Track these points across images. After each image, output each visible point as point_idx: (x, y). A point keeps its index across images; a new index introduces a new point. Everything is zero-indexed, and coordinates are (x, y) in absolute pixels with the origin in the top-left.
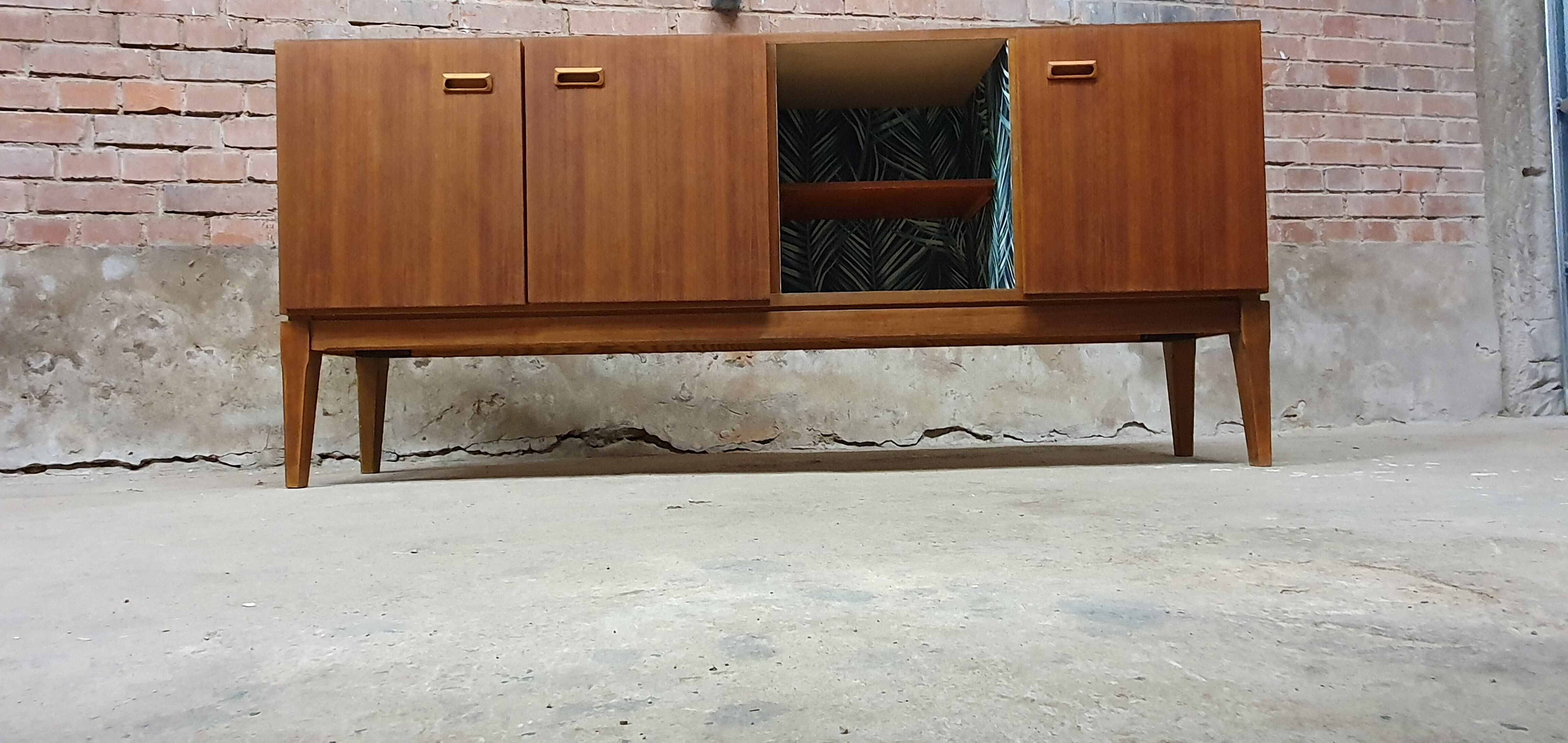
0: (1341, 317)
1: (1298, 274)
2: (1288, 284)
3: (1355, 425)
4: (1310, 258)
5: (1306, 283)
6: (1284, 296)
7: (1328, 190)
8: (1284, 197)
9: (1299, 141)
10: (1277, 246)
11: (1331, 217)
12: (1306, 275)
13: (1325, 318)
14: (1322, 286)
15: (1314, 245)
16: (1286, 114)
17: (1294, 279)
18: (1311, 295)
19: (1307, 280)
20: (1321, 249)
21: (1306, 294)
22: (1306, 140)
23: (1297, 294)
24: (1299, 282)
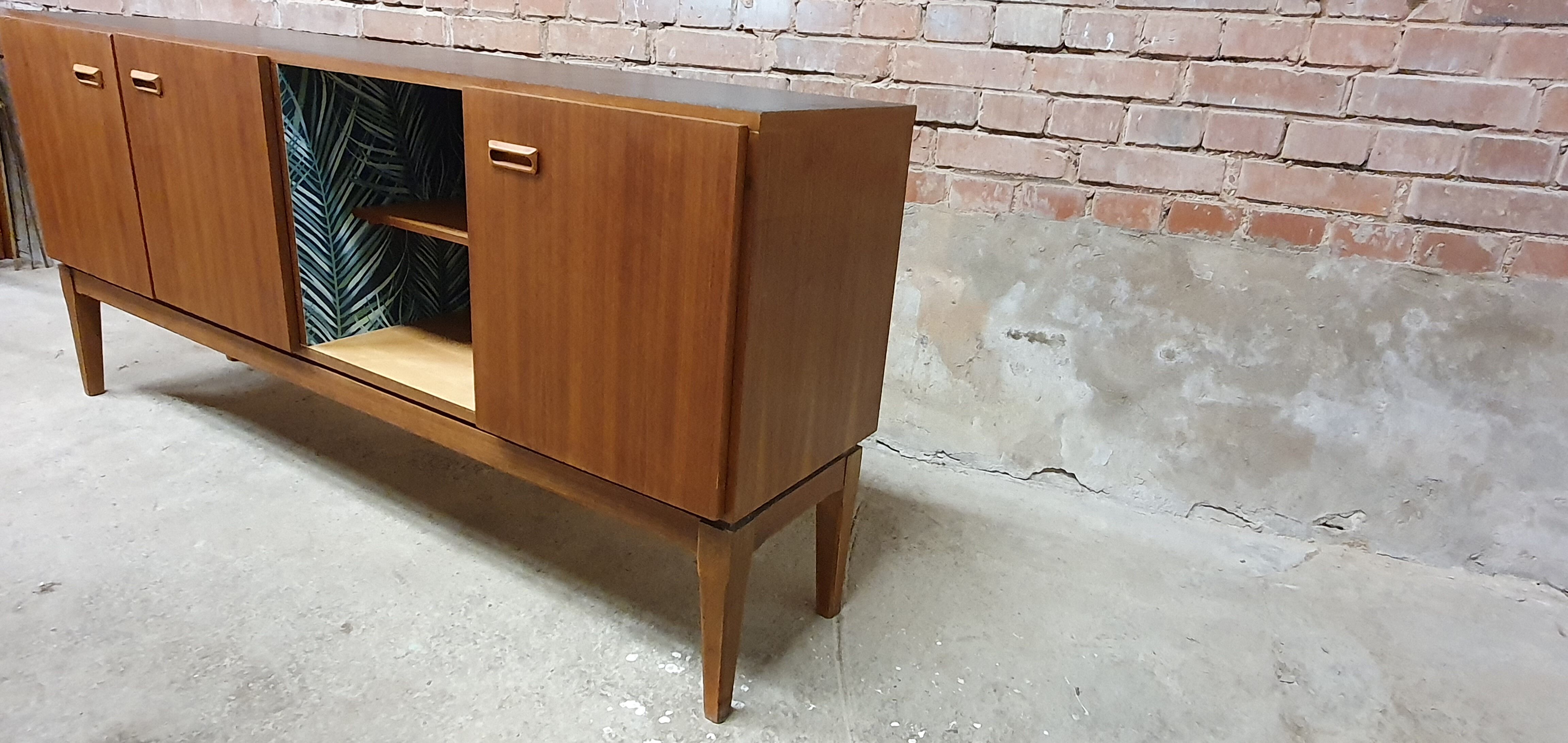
0: (1492, 406)
1: (1426, 320)
2: (1399, 333)
3: (1458, 571)
4: (1466, 298)
5: (1437, 340)
6: (1383, 350)
7: (1558, 185)
8: (1444, 188)
9: (1525, 84)
10: (1400, 269)
11: (1544, 235)
12: (1444, 327)
13: (1459, 399)
14: (1472, 348)
15: (1482, 278)
16: (1510, 30)
17: (1415, 329)
18: (1441, 359)
19: (1443, 335)
20: (1495, 287)
21: (1432, 358)
22: (1541, 84)
23: (1410, 352)
24: (1424, 335)
